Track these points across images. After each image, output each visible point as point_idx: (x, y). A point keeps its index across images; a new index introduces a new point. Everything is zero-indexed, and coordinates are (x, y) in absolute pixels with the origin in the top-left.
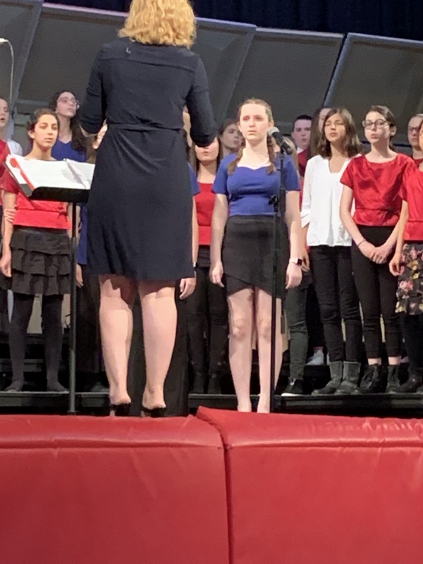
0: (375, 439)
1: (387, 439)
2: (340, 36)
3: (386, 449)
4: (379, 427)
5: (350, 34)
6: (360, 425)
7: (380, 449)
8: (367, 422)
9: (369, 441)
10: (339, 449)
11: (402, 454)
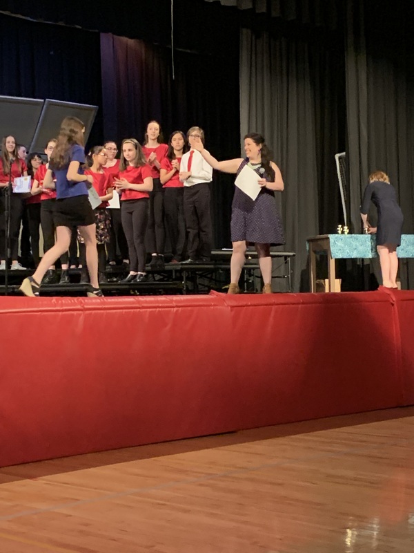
0: (58, 308)
1: (65, 308)
2: (43, 100)
3: (64, 313)
4: (60, 302)
5: (47, 100)
6: (51, 301)
7: (60, 313)
8: (54, 299)
9: (54, 309)
10: (39, 313)
11: (73, 315)
